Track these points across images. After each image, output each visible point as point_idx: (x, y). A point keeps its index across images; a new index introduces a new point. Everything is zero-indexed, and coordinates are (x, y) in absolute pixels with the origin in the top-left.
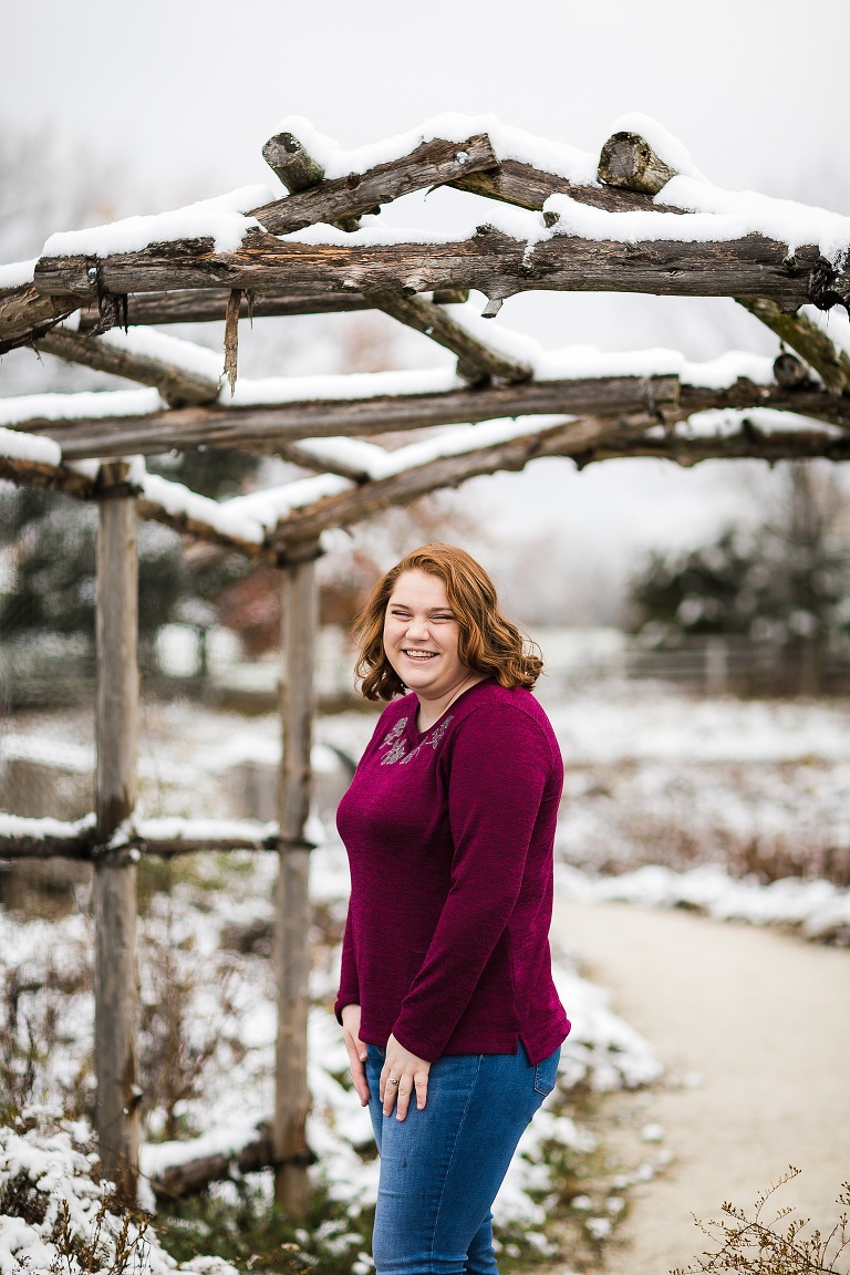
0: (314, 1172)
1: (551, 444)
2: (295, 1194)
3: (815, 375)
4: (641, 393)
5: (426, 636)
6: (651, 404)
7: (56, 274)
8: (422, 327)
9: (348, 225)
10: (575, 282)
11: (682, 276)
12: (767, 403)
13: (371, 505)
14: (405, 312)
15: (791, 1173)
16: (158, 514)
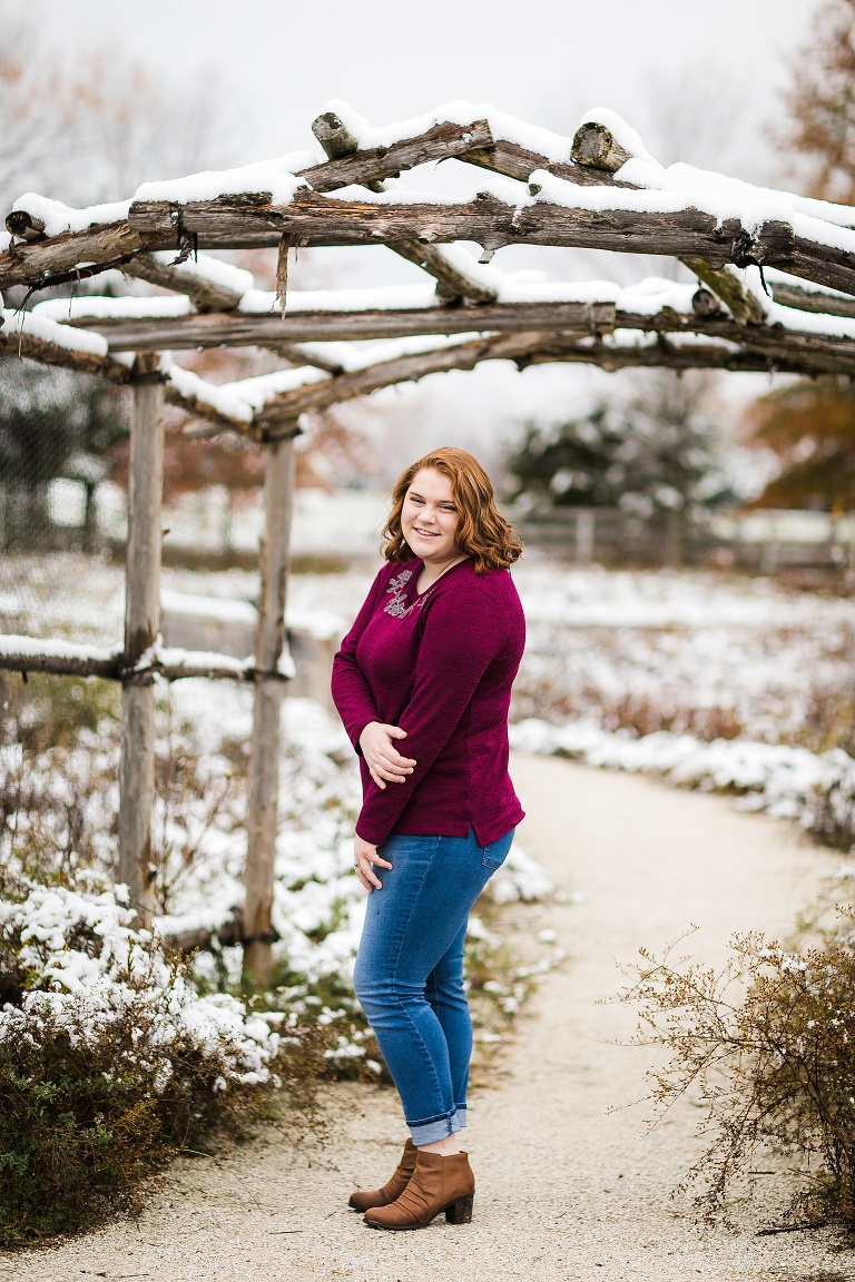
0: (276, 948)
1: (498, 348)
2: (261, 965)
3: (725, 307)
4: (584, 316)
5: (433, 521)
6: (593, 326)
7: (146, 215)
8: (419, 262)
9: (373, 186)
10: (552, 239)
11: (634, 238)
12: (685, 328)
13: (344, 394)
14: (408, 250)
15: (691, 928)
16: (175, 398)
